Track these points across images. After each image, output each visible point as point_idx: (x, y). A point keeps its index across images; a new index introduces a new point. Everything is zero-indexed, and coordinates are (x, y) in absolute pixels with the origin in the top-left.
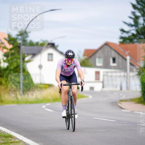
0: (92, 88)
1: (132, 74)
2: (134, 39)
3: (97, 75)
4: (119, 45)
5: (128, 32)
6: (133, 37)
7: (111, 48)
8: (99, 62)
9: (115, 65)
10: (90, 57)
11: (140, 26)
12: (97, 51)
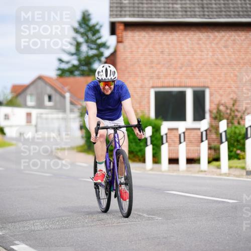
1: (73, 116)
2: (76, 70)
3: (29, 117)
4: (57, 80)
5: (67, 62)
6: (74, 69)
8: (31, 101)
9: (51, 104)
11: (83, 56)
12: (28, 87)
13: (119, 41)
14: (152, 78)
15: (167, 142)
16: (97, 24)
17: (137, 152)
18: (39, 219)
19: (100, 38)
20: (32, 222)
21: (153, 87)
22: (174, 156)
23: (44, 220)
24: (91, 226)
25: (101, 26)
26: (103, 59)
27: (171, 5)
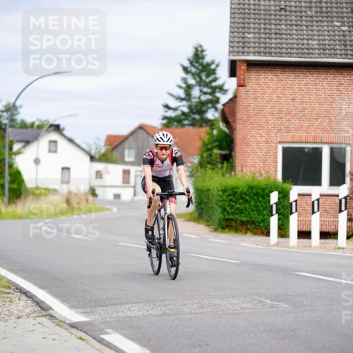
0: (117, 196)
2: (185, 120)
3: (126, 176)
5: (175, 109)
6: (182, 117)
8: (129, 156)
10: (115, 147)
11: (194, 101)
12: (126, 138)
13: (240, 85)
14: (280, 131)
15: (296, 211)
16: (213, 63)
17: (259, 223)
18: (135, 303)
19: (215, 80)
20: (127, 306)
21: (280, 142)
22: (305, 229)
23: (143, 304)
24: (201, 313)
25: (217, 66)
26: (220, 106)
27: (305, 42)
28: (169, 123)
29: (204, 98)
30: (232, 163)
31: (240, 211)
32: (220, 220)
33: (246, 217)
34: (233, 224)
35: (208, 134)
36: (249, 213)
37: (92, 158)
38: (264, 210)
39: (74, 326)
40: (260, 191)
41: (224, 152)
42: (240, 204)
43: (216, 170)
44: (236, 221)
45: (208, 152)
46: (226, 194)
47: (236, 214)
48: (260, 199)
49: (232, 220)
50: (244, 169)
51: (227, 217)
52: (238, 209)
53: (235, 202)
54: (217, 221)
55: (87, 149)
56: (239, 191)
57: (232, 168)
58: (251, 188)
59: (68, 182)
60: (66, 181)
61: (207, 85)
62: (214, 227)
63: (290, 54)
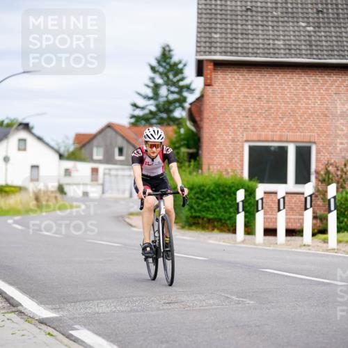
0: (86, 194)
2: (152, 118)
3: (95, 174)
4: (129, 128)
5: (143, 108)
6: (150, 116)
7: (116, 132)
8: (98, 154)
9: (122, 158)
10: (84, 146)
11: (162, 100)
12: (95, 136)
13: (208, 84)
14: (246, 129)
15: (262, 208)
16: (180, 62)
17: (226, 220)
18: (104, 299)
19: (182, 79)
20: (96, 302)
21: (247, 141)
22: (271, 226)
23: (111, 301)
24: (168, 309)
25: (185, 65)
26: (187, 105)
27: (271, 42)
28: (137, 121)
29: (172, 97)
30: (198, 161)
31: (207, 209)
32: (187, 217)
33: (213, 214)
34: (200, 221)
35: (176, 133)
36: (216, 211)
37: (61, 156)
38: (231, 207)
39: (42, 322)
40: (226, 189)
41: (191, 151)
42: (207, 201)
43: (183, 168)
44: (203, 219)
45: (176, 151)
46: (193, 192)
47: (203, 211)
48: (227, 197)
49: (199, 217)
50: (211, 167)
51: (194, 214)
52: (205, 207)
53: (202, 200)
54: (184, 218)
55: (56, 147)
56: (206, 189)
57: (199, 166)
58: (218, 185)
59: (37, 180)
60: (34, 179)
61: (174, 84)
62: (181, 224)
63: (256, 54)
